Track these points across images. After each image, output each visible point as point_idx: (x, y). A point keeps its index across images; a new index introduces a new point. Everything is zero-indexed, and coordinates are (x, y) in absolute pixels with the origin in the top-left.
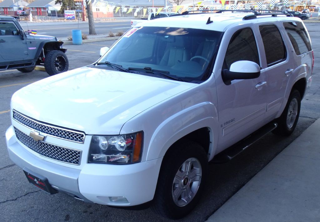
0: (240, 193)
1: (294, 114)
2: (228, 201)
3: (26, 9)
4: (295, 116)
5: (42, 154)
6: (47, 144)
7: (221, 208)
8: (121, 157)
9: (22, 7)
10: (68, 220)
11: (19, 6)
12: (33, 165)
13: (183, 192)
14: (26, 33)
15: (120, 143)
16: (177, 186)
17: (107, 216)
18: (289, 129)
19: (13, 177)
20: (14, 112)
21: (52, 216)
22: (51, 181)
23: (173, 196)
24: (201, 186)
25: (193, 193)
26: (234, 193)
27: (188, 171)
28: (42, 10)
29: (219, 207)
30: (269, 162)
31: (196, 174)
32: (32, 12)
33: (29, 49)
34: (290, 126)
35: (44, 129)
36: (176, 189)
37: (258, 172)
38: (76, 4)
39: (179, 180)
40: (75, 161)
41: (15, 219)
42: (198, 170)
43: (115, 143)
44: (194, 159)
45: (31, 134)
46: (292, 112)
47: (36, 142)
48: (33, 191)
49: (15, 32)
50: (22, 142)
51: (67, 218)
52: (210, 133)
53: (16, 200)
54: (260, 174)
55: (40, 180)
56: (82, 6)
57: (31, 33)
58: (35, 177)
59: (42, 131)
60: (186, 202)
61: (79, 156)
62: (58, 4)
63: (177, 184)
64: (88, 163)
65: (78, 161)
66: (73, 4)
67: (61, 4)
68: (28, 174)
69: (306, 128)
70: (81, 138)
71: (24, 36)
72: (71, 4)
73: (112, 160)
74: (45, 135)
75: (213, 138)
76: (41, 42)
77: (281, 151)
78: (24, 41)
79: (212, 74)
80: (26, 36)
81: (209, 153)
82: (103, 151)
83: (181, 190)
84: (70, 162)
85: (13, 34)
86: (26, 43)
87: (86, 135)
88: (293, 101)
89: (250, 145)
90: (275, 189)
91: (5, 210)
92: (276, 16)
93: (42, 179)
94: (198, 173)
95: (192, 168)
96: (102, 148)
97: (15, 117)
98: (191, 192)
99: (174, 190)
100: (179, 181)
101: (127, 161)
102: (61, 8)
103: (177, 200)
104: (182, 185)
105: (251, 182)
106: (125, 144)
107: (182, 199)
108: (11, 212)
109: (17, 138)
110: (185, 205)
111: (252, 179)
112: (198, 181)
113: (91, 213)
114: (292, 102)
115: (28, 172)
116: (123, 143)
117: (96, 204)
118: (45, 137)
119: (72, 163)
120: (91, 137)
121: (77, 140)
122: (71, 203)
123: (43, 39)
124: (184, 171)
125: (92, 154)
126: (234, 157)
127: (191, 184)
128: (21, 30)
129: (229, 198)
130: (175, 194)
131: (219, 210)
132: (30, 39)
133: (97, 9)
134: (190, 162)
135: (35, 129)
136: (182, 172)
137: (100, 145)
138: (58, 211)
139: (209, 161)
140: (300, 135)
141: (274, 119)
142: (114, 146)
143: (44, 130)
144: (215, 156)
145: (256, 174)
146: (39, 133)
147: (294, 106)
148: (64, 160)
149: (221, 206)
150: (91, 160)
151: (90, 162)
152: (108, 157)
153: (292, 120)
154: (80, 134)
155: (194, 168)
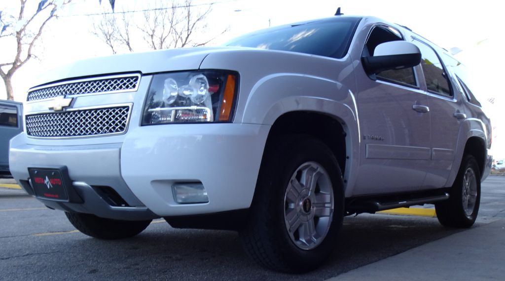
4: (474, 201)
13: (301, 224)
16: (292, 206)
27: (311, 189)
31: (324, 203)
34: (469, 213)
36: (291, 213)
40: (120, 127)
42: (328, 197)
44: (321, 170)
50: (34, 135)
52: (347, 138)
55: (55, 173)
60: (308, 245)
61: (126, 116)
63: (293, 202)
64: (142, 125)
68: (36, 172)
70: (135, 83)
74: (75, 96)
75: (351, 150)
79: (348, 55)
81: (344, 178)
84: (111, 131)
87: (143, 75)
88: (469, 172)
93: (58, 167)
94: (329, 202)
95: (317, 189)
98: (315, 232)
100: (295, 199)
104: (300, 209)
106: (208, 92)
107: (300, 239)
112: (328, 216)
114: (467, 173)
119: (113, 132)
121: (127, 87)
124: (304, 184)
125: (149, 110)
134: (314, 174)
136: (301, 184)
139: (345, 195)
146: (65, 96)
147: (471, 182)
150: (148, 120)
151: (145, 124)
152: (177, 111)
153: (469, 205)
154: (132, 78)
155: (321, 192)
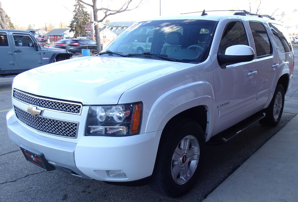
0: (236, 173)
1: (279, 106)
2: (226, 180)
3: (45, 36)
4: (280, 109)
5: (39, 130)
6: (44, 119)
7: (219, 187)
8: (120, 129)
9: (42, 35)
10: (66, 199)
11: (39, 34)
12: (29, 141)
13: (181, 170)
14: (41, 46)
15: (118, 115)
16: (176, 163)
17: (105, 195)
18: (275, 120)
19: (15, 161)
20: (14, 91)
21: (49, 195)
22: (47, 157)
23: (172, 174)
24: (199, 165)
25: (191, 172)
26: (230, 174)
27: (186, 149)
28: (59, 37)
29: (217, 186)
30: (260, 147)
31: (194, 153)
32: (50, 39)
33: (43, 59)
34: (276, 117)
35: (41, 103)
36: (175, 167)
37: (251, 155)
38: (87, 32)
39: (178, 157)
40: (72, 134)
41: (11, 199)
42: (196, 149)
43: (113, 115)
44: (192, 137)
45: (29, 110)
46: (278, 105)
47: (34, 117)
48: (33, 173)
49: (31, 45)
50: (21, 120)
51: (65, 197)
52: (207, 113)
53: (16, 181)
54: (253, 157)
55: (36, 155)
56: (91, 33)
57: (45, 45)
58: (31, 154)
59: (40, 106)
60: (185, 180)
61: (76, 128)
62: (72, 32)
63: (176, 161)
64: (85, 135)
65: (75, 134)
66: (84, 32)
67: (74, 32)
68: (25, 150)
69: (289, 121)
70: (79, 109)
71: (39, 47)
72: (82, 32)
73: (110, 132)
74: (42, 109)
75: (210, 118)
76: (54, 53)
77: (271, 138)
78: (38, 52)
79: (209, 57)
80: (40, 48)
81: (206, 133)
82: (101, 123)
83: (180, 167)
84: (67, 135)
85: (29, 46)
86: (40, 54)
87: (83, 105)
88: (278, 94)
89: (243, 130)
90: (269, 170)
91: (3, 190)
92: (262, 17)
93: (38, 154)
94: (197, 152)
95: (190, 146)
96: (100, 120)
97: (15, 96)
98: (189, 171)
99: (173, 166)
100: (177, 159)
101: (125, 133)
102: (74, 36)
103: (176, 177)
104: (180, 162)
105: (245, 164)
106: (124, 115)
107: (181, 177)
108: (9, 193)
109: (16, 117)
110: (184, 183)
111: (246, 161)
112: (196, 160)
113: (90, 193)
114: (277, 96)
115: (25, 149)
116: (122, 114)
117: (93, 179)
118: (42, 111)
119: (68, 136)
120: (88, 107)
121: (74, 111)
122: (70, 183)
123: (56, 51)
124: (182, 148)
125: (89, 126)
126: (229, 139)
127: (190, 162)
128: (36, 42)
129: (226, 178)
130: (174, 172)
131: (217, 189)
132: (44, 51)
133: (104, 36)
134: (188, 140)
135: (33, 104)
136: (181, 149)
137: (98, 117)
138: (56, 191)
139: (206, 141)
140: (285, 125)
141: (262, 109)
142: (112, 117)
143: (41, 105)
144: (211, 138)
145: (249, 157)
146: (37, 107)
147: (279, 99)
148: (61, 134)
149: (219, 185)
150: (88, 133)
151: (87, 134)
152: (106, 129)
153: (277, 112)
154: (77, 106)
155: (192, 146)
